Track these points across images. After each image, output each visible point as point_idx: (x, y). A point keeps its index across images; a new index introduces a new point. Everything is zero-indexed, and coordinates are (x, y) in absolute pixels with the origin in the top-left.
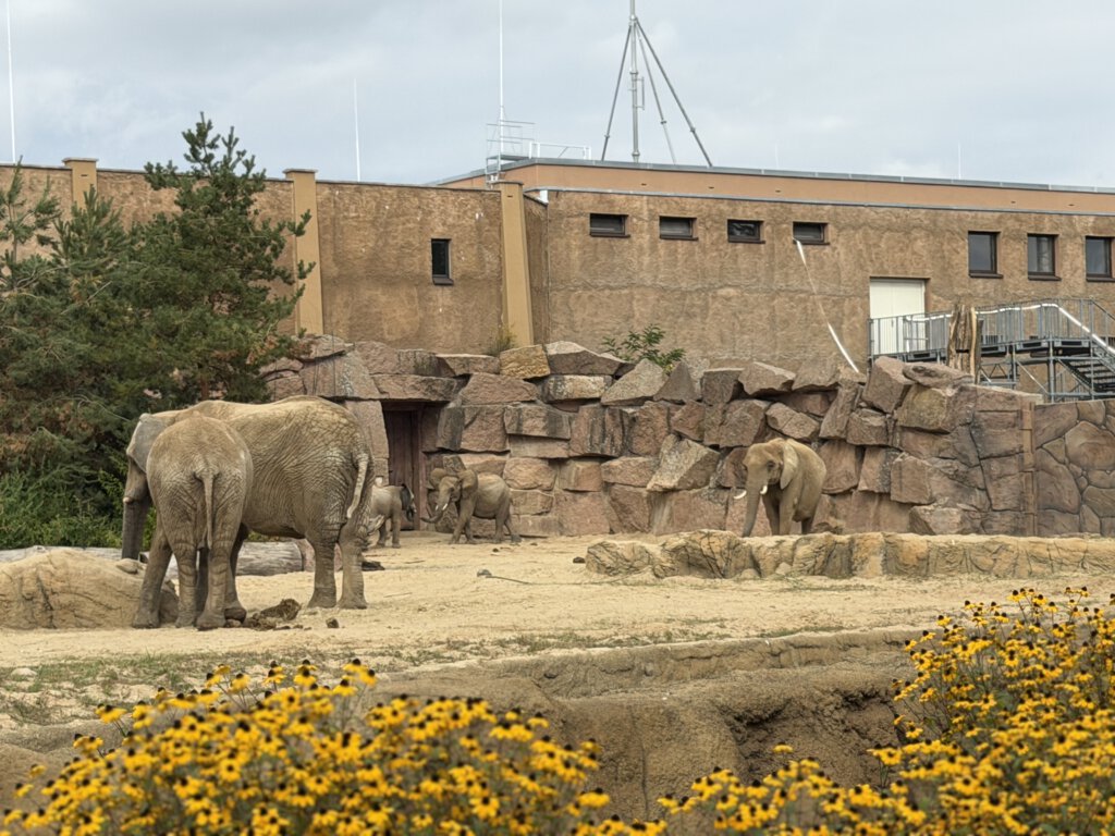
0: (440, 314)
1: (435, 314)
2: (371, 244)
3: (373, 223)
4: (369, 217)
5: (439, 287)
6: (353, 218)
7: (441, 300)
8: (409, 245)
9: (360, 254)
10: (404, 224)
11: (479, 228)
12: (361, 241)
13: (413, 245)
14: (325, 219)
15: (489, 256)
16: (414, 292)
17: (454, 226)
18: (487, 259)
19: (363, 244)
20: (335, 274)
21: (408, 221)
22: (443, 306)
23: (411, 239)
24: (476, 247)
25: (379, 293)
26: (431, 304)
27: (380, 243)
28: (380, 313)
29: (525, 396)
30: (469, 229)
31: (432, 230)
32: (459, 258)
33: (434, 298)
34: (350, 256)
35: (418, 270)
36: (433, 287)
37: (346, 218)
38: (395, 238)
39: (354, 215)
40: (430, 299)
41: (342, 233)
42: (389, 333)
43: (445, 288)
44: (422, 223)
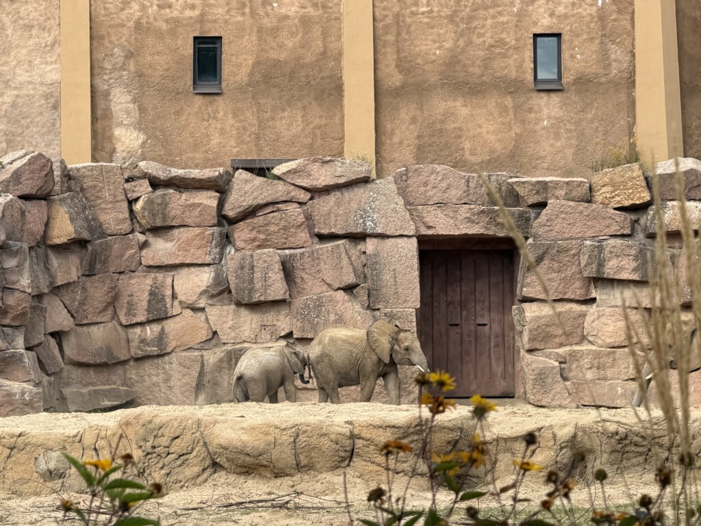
0: (544, 128)
1: (538, 128)
2: (448, 45)
3: (451, 19)
4: (446, 12)
5: (542, 94)
6: (423, 13)
7: (545, 111)
8: (502, 42)
9: (434, 58)
10: (494, 17)
11: (602, 17)
12: (435, 42)
13: (506, 44)
14: (386, 16)
15: (616, 53)
16: (509, 102)
17: (566, 16)
18: (613, 56)
19: (437, 44)
20: (398, 84)
21: (500, 13)
22: (549, 118)
23: (504, 36)
24: (597, 41)
25: (458, 104)
26: (533, 115)
27: (461, 43)
28: (460, 129)
29: (614, 229)
30: (588, 18)
31: (535, 23)
32: (573, 57)
33: (536, 108)
34: (419, 61)
35: (514, 74)
36: (535, 94)
37: (413, 14)
38: (480, 35)
39: (425, 9)
40: (530, 110)
41: (408, 32)
42: (471, 154)
43: (552, 95)
44: (521, 15)
